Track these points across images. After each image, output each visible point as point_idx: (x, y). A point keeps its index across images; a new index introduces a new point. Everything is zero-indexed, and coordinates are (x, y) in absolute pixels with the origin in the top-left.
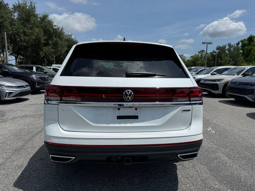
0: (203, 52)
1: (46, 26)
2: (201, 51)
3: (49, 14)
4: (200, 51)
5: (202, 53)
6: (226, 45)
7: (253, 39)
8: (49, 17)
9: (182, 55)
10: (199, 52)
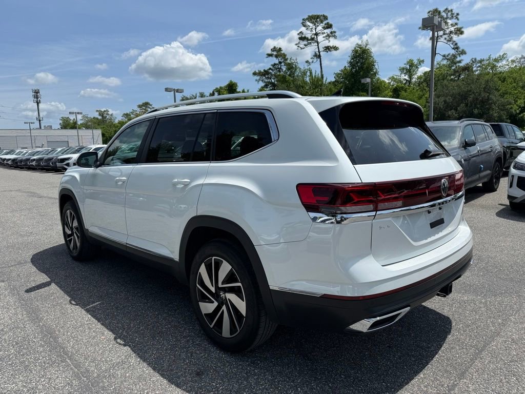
0: (148, 106)
2: (143, 103)
4: (141, 104)
5: (146, 107)
6: (196, 95)
7: (234, 88)
9: (105, 111)
10: (140, 106)
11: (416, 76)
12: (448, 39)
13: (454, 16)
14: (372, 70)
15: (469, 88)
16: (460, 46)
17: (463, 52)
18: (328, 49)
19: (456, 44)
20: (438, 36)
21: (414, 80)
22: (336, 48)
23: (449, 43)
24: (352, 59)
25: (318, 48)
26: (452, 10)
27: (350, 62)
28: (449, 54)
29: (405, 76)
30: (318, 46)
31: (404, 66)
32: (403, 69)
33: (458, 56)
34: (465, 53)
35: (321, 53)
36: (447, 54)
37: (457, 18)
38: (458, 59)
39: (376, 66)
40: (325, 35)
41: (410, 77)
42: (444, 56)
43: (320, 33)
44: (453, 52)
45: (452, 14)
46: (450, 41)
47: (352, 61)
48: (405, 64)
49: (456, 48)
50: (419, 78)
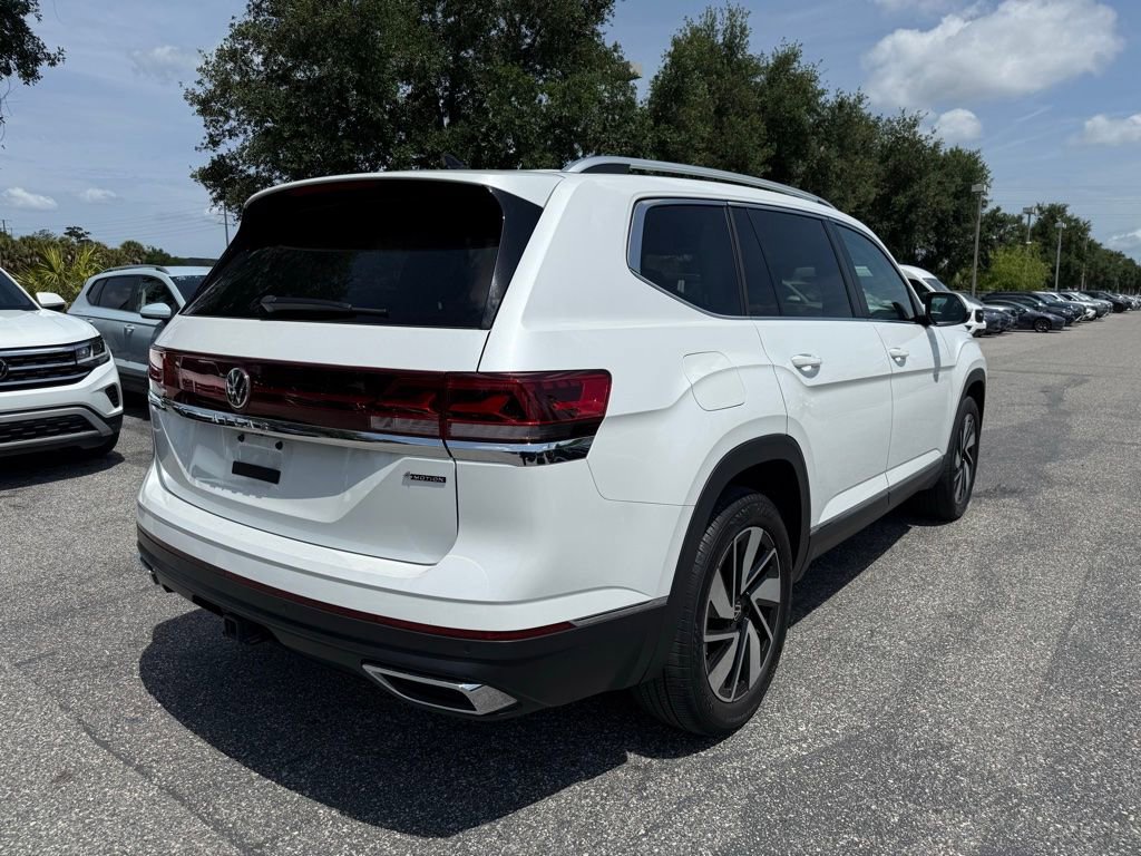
1: (781, 99)
3: (801, 48)
8: (800, 59)
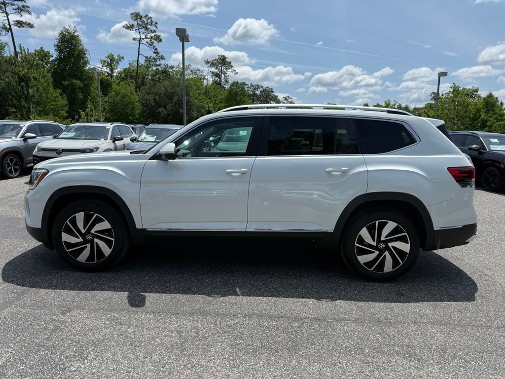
11: (117, 71)
12: (149, 42)
13: (153, 23)
14: (83, 58)
15: (174, 90)
16: (160, 52)
17: (162, 58)
18: (21, 24)
19: (156, 49)
20: (140, 39)
21: (115, 74)
22: (31, 26)
23: (150, 47)
24: (60, 42)
25: (8, 20)
26: (151, 18)
27: (57, 46)
28: (151, 57)
29: (107, 69)
30: (8, 17)
31: (105, 59)
32: (105, 61)
33: (158, 60)
34: (164, 59)
35: (12, 26)
36: (149, 56)
37: (156, 26)
38: (158, 62)
39: (87, 56)
40: (15, 7)
41: (112, 70)
42: (146, 57)
43: (8, 3)
44: (154, 55)
45: (152, 21)
46: (151, 45)
47: (60, 44)
48: (106, 57)
49: (157, 53)
50: (120, 73)
